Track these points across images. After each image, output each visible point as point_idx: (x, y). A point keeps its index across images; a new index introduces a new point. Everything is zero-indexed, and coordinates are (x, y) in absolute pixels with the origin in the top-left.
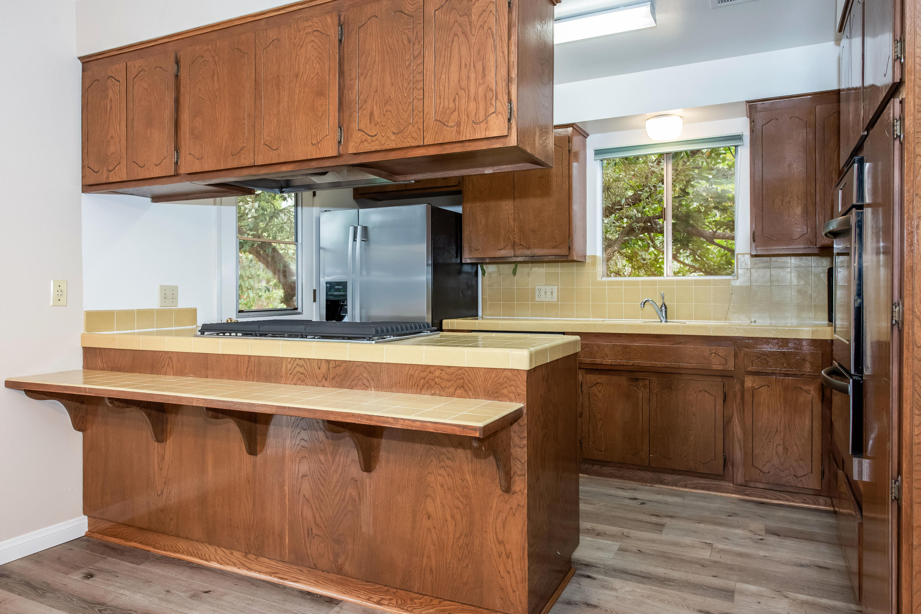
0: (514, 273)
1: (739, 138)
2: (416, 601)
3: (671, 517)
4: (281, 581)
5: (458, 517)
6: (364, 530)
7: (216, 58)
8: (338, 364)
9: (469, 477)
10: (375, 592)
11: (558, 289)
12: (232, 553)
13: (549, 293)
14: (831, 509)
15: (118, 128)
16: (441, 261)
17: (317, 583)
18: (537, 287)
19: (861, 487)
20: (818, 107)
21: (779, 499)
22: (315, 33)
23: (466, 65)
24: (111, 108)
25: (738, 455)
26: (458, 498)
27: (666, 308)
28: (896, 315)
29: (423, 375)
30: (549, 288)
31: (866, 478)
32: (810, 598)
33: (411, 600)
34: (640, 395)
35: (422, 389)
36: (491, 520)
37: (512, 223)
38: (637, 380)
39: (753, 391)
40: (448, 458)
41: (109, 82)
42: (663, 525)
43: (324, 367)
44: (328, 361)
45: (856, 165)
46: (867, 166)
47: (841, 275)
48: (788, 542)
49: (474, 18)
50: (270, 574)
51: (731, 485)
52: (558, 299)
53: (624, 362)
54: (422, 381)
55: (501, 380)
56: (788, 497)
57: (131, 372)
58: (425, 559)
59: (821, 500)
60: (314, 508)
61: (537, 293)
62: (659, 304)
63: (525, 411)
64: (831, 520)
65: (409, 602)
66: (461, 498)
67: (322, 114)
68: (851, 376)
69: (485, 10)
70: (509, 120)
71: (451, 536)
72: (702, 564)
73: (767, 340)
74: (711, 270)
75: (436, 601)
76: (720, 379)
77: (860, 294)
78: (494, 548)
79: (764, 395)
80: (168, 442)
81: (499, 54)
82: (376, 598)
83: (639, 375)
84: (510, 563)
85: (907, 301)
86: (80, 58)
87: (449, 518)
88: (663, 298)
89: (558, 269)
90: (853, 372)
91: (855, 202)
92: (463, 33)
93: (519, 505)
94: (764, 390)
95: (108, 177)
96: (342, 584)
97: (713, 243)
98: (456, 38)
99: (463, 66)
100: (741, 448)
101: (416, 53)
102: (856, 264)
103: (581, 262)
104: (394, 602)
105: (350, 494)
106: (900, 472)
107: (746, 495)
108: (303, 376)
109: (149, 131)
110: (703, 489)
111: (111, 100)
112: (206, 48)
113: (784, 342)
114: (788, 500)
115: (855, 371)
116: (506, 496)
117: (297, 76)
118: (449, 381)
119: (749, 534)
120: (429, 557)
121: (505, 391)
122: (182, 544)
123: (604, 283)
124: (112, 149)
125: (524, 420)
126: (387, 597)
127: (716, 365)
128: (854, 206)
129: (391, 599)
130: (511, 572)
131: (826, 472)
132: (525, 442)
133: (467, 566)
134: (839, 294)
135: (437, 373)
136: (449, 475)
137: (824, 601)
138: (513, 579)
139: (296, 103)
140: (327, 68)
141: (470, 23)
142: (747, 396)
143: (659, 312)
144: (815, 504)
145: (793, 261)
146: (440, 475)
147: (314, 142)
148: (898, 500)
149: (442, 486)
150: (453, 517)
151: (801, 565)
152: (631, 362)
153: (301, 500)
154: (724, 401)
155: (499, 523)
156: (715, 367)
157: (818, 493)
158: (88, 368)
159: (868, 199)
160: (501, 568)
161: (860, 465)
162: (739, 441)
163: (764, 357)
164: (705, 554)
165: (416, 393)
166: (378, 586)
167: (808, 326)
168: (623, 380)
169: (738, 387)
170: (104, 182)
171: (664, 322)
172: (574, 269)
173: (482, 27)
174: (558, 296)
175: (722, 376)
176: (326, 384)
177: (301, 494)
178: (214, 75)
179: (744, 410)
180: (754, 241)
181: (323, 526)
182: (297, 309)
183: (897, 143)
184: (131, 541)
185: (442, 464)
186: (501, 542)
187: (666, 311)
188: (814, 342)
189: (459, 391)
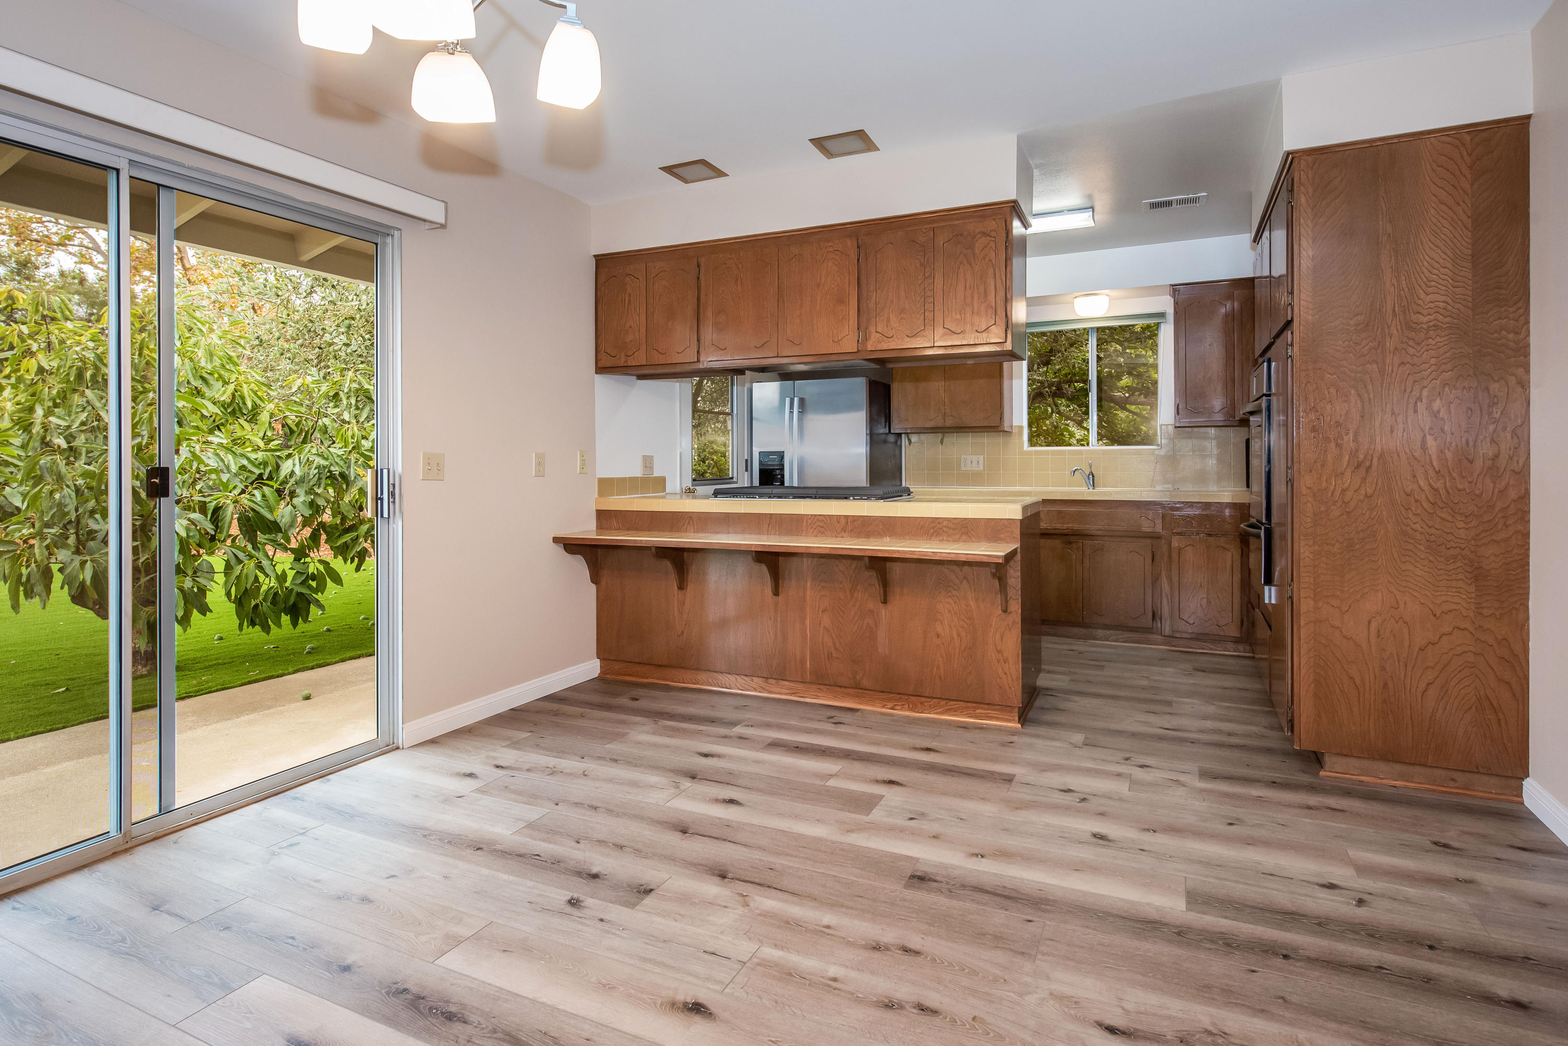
0: (942, 442)
1: (1162, 315)
2: (926, 704)
3: (1109, 661)
4: (802, 700)
5: (963, 634)
6: (880, 650)
7: (740, 266)
8: (855, 518)
9: (972, 603)
10: (890, 700)
11: (984, 458)
12: (752, 680)
13: (975, 463)
14: (1251, 655)
15: (638, 319)
16: (876, 432)
17: (835, 698)
18: (963, 456)
19: (1270, 609)
20: (1236, 292)
21: (1203, 649)
22: (837, 253)
23: (970, 286)
24: (629, 301)
25: (1166, 610)
26: (963, 620)
27: (1093, 476)
28: (1289, 475)
29: (932, 525)
30: (974, 458)
31: (1273, 601)
32: (1234, 705)
33: (922, 703)
34: (1074, 557)
35: (931, 536)
36: (991, 635)
37: (943, 395)
38: (1070, 543)
39: (1180, 550)
40: (955, 589)
41: (628, 279)
42: (1103, 666)
43: (843, 521)
44: (847, 517)
45: (1265, 364)
46: (1273, 364)
47: (1255, 446)
48: (1212, 675)
49: (977, 251)
50: (791, 694)
51: (1160, 637)
52: (984, 469)
53: (1059, 526)
54: (932, 530)
55: (999, 528)
56: (1211, 646)
57: (649, 531)
58: (935, 669)
59: (1241, 647)
60: (834, 636)
61: (962, 463)
62: (1087, 473)
63: (1019, 550)
64: (1249, 662)
65: (919, 705)
66: (965, 620)
67: (843, 318)
68: (1262, 524)
69: (986, 247)
70: (1006, 330)
71: (957, 650)
72: (1143, 688)
73: (1191, 504)
74: (1119, 438)
75: (944, 702)
76: (1149, 541)
77: (1269, 461)
78: (994, 656)
79: (1190, 555)
80: (689, 588)
81: (998, 281)
82: (890, 705)
83: (1072, 538)
84: (1007, 666)
85: (1296, 466)
86: (595, 256)
87: (955, 636)
88: (1091, 467)
89: (986, 440)
90: (1264, 521)
91: (1265, 392)
92: (968, 262)
93: (1014, 622)
94: (1189, 549)
95: (626, 362)
96: (858, 697)
97: (1125, 409)
98: (962, 265)
99: (968, 287)
100: (1168, 602)
101: (927, 275)
102: (1266, 439)
103: (1008, 433)
104: (906, 706)
105: (868, 624)
106: (1292, 580)
107: (1173, 646)
108: (823, 529)
109: (670, 324)
110: (1133, 642)
111: (630, 295)
112: (729, 256)
113: (1207, 505)
114: (1211, 649)
115: (1266, 520)
116: (1004, 615)
117: (819, 286)
118: (954, 529)
119: (1179, 671)
120: (938, 667)
121: (1002, 536)
122: (702, 676)
123: (1030, 452)
124: (630, 337)
125: (1018, 557)
126: (900, 703)
127: (1146, 527)
128: (1264, 395)
129: (903, 705)
130: (1008, 673)
131: (1245, 620)
132: (1019, 574)
133: (971, 672)
134: (1254, 462)
135: (945, 524)
136: (955, 603)
137: (1243, 706)
138: (1010, 679)
139: (818, 307)
140: (847, 281)
141: (974, 254)
142: (1175, 555)
143: (1087, 480)
144: (1235, 651)
145: (1212, 431)
146: (948, 603)
147: (836, 340)
148: (1291, 598)
149: (949, 611)
150: (959, 635)
151: (1224, 688)
152: (1066, 526)
153: (821, 632)
154: (1153, 560)
155: (998, 636)
156: (1144, 529)
157: (1237, 641)
158: (602, 529)
159: (1273, 391)
160: (1000, 671)
161: (1270, 590)
162: (1167, 596)
163: (1188, 520)
164: (1145, 683)
165: (926, 540)
166: (891, 695)
167: (1228, 491)
168: (1057, 543)
169: (1165, 548)
170: (622, 365)
171: (1091, 490)
172: (1000, 439)
173: (984, 258)
174: (984, 465)
175: (1151, 537)
176: (844, 535)
177: (822, 626)
178: (737, 280)
179: (1171, 568)
180: (1178, 414)
181: (842, 650)
182: (732, 478)
183: (1290, 360)
184: (647, 678)
185: (950, 594)
186: (999, 652)
187: (1093, 480)
188: (1234, 506)
189: (964, 537)
